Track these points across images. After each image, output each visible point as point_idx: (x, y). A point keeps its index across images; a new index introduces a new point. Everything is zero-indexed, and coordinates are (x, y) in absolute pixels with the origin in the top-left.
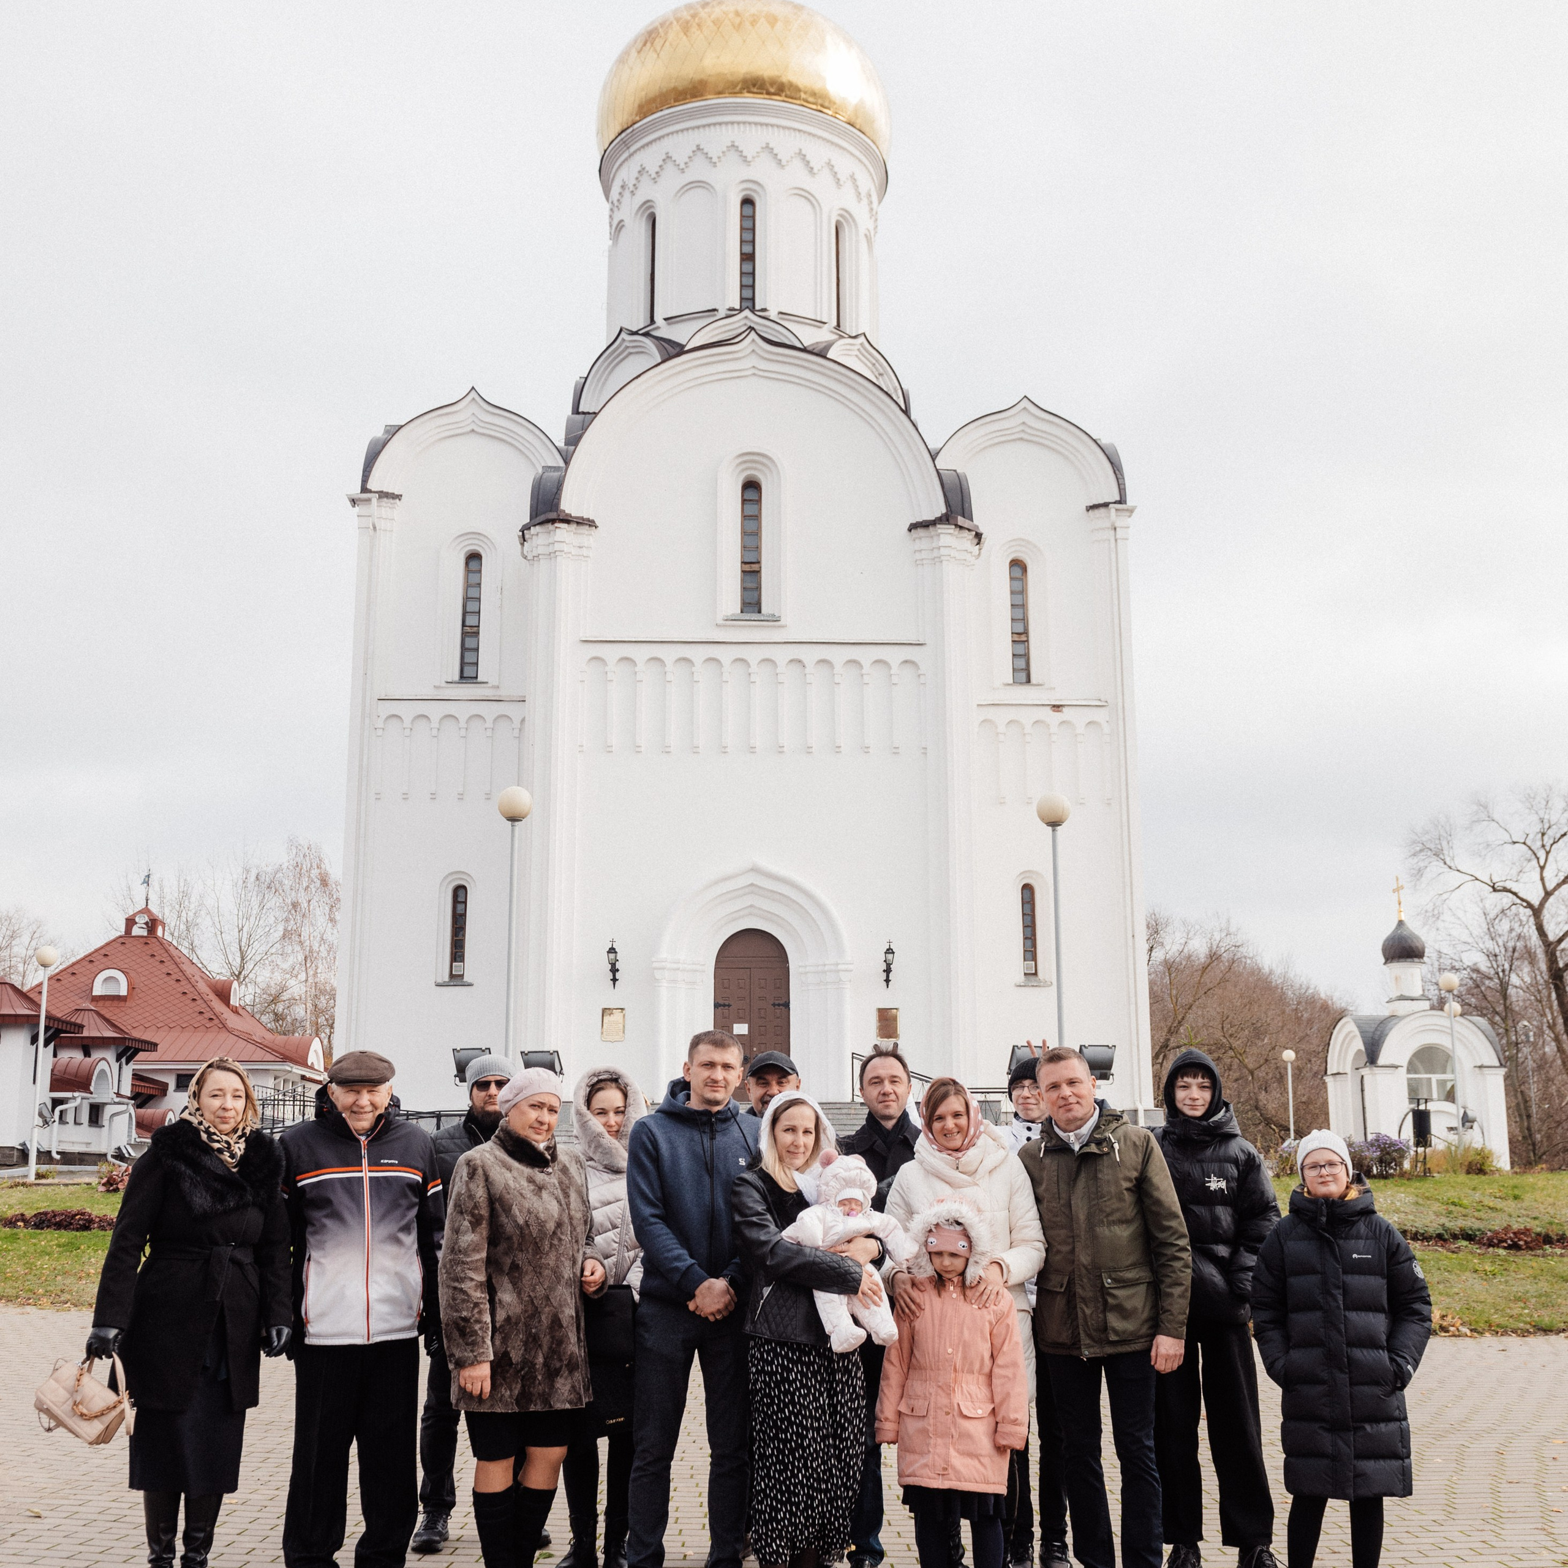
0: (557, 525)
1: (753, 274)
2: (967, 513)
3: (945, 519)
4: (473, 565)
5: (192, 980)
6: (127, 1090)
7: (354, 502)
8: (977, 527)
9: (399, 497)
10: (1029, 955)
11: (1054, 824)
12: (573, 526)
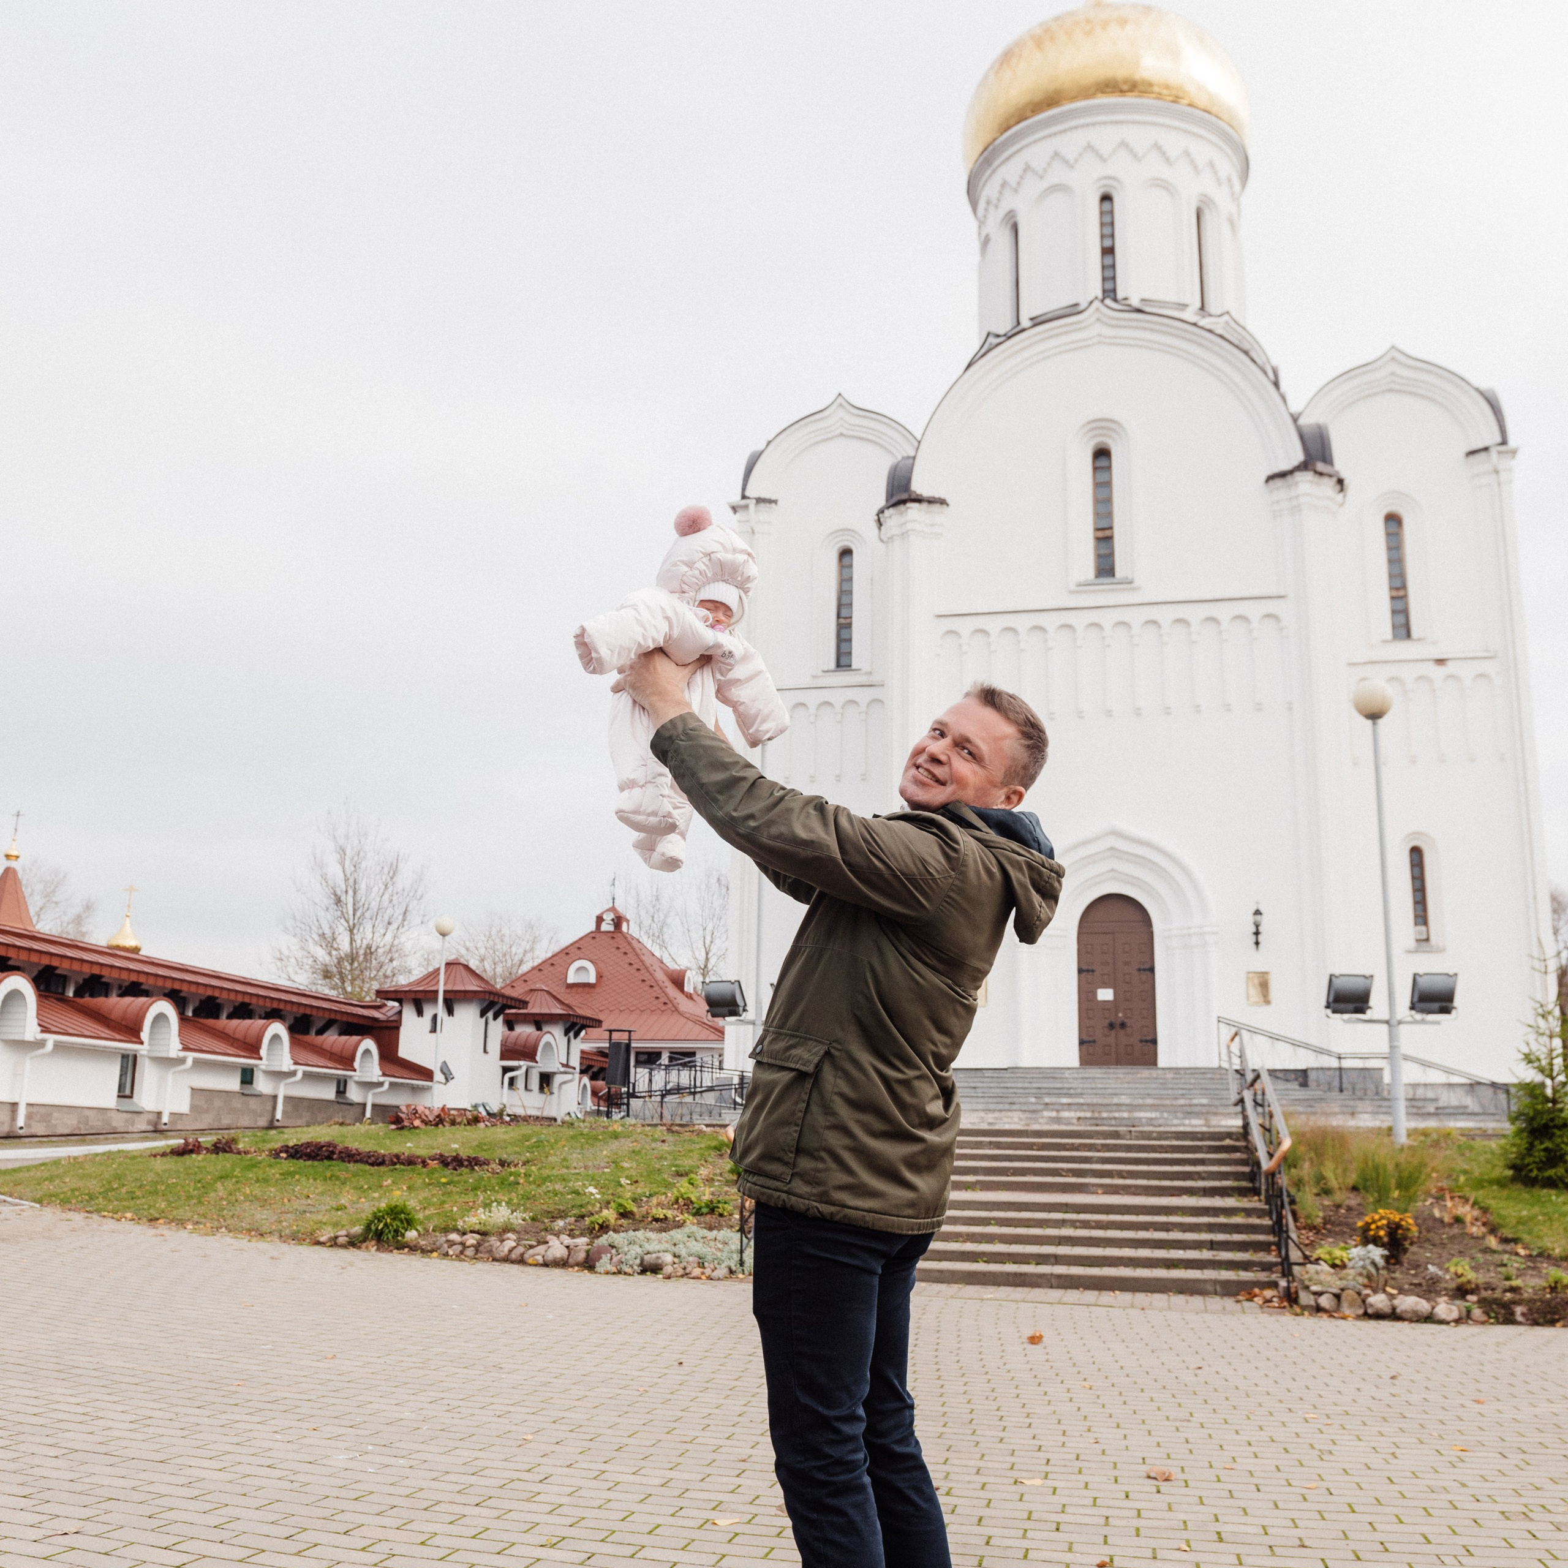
0: (909, 505)
1: (1113, 266)
2: (1327, 459)
3: (1304, 466)
4: (846, 560)
5: (651, 969)
6: (575, 1061)
7: (734, 509)
8: (1337, 472)
9: (775, 502)
10: (1420, 920)
11: (1374, 716)
12: (925, 505)
